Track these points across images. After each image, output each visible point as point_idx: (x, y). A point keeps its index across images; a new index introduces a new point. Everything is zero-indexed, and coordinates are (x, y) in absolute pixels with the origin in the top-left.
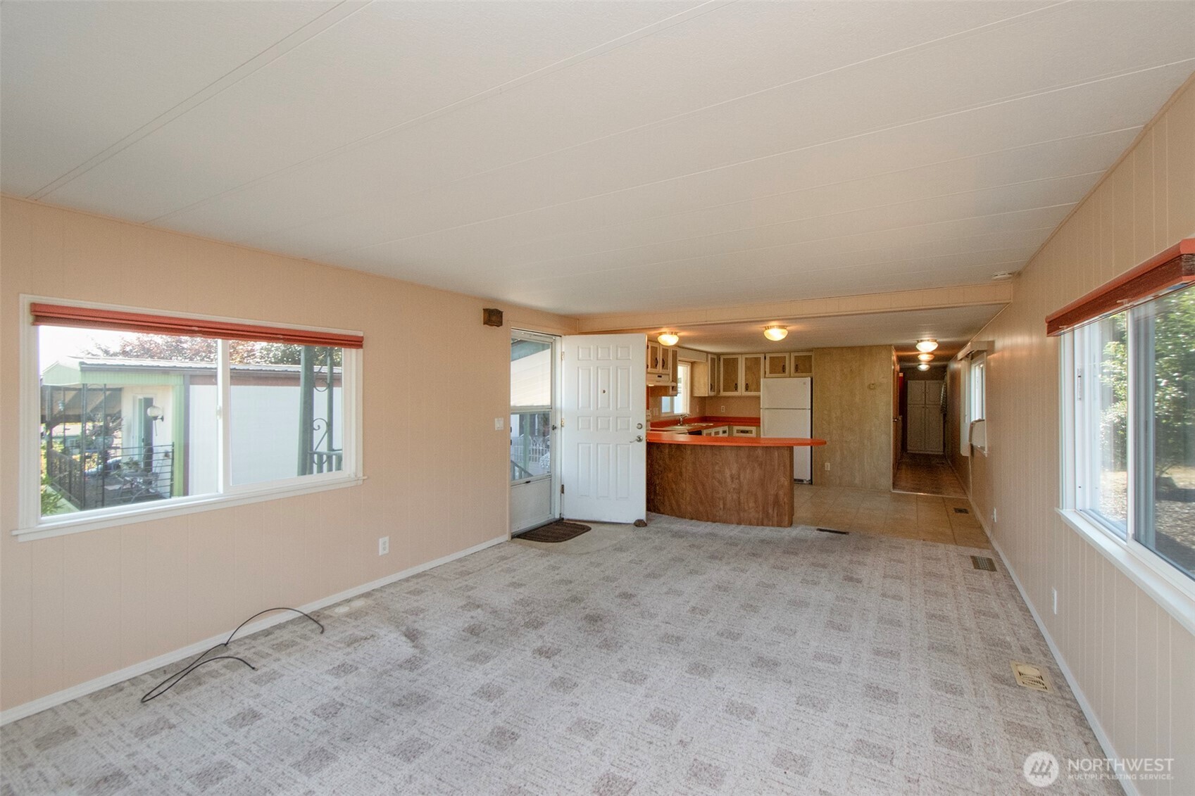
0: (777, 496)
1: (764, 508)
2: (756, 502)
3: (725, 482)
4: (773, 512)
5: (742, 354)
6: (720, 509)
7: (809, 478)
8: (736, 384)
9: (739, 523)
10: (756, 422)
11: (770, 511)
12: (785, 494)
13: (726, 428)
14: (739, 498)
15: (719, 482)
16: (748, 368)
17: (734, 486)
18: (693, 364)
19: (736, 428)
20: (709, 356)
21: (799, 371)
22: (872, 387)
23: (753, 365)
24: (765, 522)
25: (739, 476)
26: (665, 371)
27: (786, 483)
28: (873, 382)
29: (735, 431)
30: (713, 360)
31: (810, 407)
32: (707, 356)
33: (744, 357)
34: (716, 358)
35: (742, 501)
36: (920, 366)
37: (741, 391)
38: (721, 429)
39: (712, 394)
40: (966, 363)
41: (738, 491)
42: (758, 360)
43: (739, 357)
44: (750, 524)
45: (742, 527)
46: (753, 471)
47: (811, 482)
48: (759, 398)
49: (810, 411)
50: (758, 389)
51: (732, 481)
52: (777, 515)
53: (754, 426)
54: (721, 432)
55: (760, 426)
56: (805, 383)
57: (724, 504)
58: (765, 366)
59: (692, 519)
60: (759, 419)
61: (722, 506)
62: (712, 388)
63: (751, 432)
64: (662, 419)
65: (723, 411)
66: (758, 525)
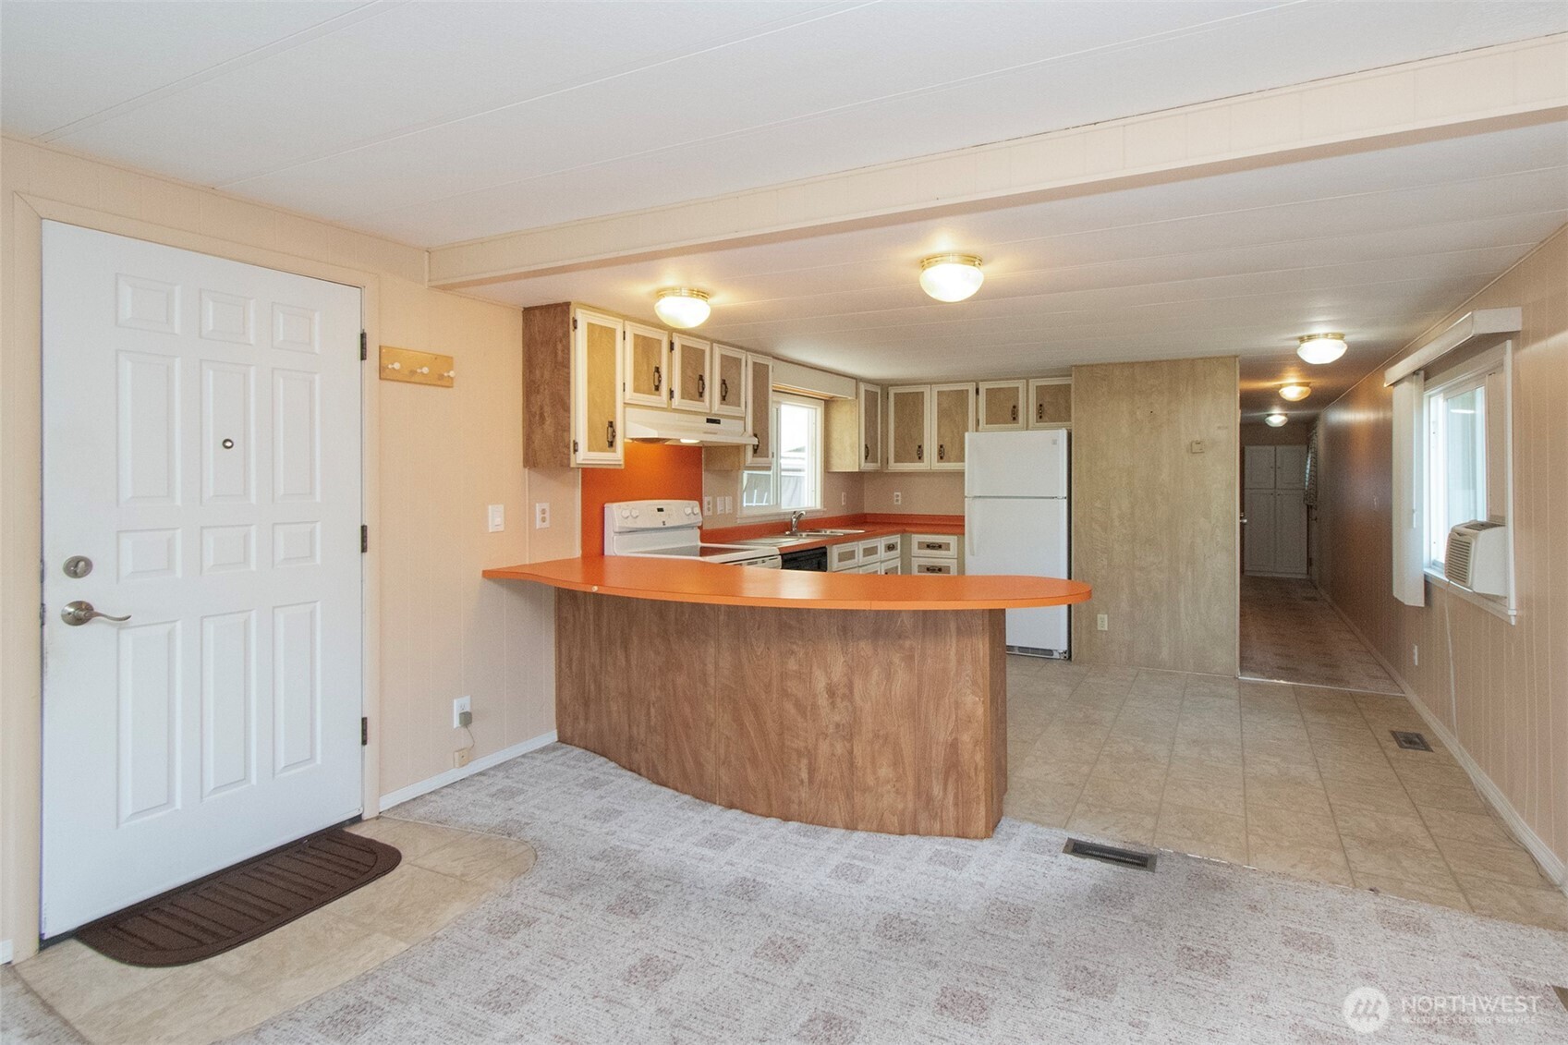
0: (954, 746)
1: (918, 780)
2: (897, 762)
3: (814, 706)
4: (945, 789)
5: (930, 384)
6: (802, 782)
7: (1065, 647)
8: (920, 447)
9: (851, 826)
10: (955, 524)
11: (937, 790)
12: (976, 743)
13: (896, 539)
14: (851, 752)
15: (799, 706)
16: (943, 414)
17: (837, 718)
18: (828, 403)
19: (917, 538)
20: (863, 387)
21: (1045, 418)
22: (1196, 448)
23: (954, 408)
24: (923, 825)
25: (851, 691)
26: (728, 410)
27: (980, 711)
28: (1197, 438)
29: (915, 546)
30: (871, 398)
31: (1065, 495)
32: (857, 388)
33: (936, 388)
34: (877, 396)
35: (859, 762)
36: (1271, 419)
37: (930, 462)
38: (880, 543)
39: (870, 467)
40: (1414, 386)
41: (849, 732)
42: (962, 395)
43: (926, 389)
44: (881, 829)
45: (859, 836)
46: (889, 676)
47: (1069, 655)
48: (961, 474)
49: (1065, 501)
50: (961, 459)
51: (833, 705)
52: (956, 804)
53: (952, 534)
54: (881, 548)
55: (964, 534)
56: (1055, 442)
57: (812, 771)
58: (977, 407)
59: (731, 806)
60: (962, 518)
61: (804, 775)
62: (869, 453)
63: (947, 547)
64: (740, 522)
65: (898, 502)
66: (902, 834)
